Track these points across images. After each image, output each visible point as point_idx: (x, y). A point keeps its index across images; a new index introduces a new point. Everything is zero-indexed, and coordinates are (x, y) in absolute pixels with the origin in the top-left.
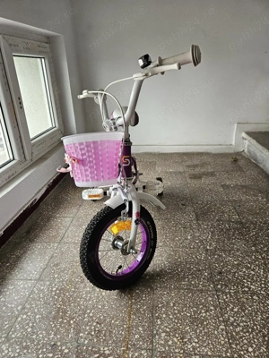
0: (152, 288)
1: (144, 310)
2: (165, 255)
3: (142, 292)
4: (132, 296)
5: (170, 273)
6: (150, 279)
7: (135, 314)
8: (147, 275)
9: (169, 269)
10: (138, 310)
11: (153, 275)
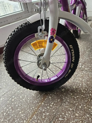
0: (62, 100)
1: (45, 116)
2: (86, 78)
3: (53, 99)
4: (44, 100)
5: (84, 94)
6: (65, 92)
7: (37, 115)
8: (63, 88)
9: (84, 90)
10: (41, 113)
11: (68, 90)
